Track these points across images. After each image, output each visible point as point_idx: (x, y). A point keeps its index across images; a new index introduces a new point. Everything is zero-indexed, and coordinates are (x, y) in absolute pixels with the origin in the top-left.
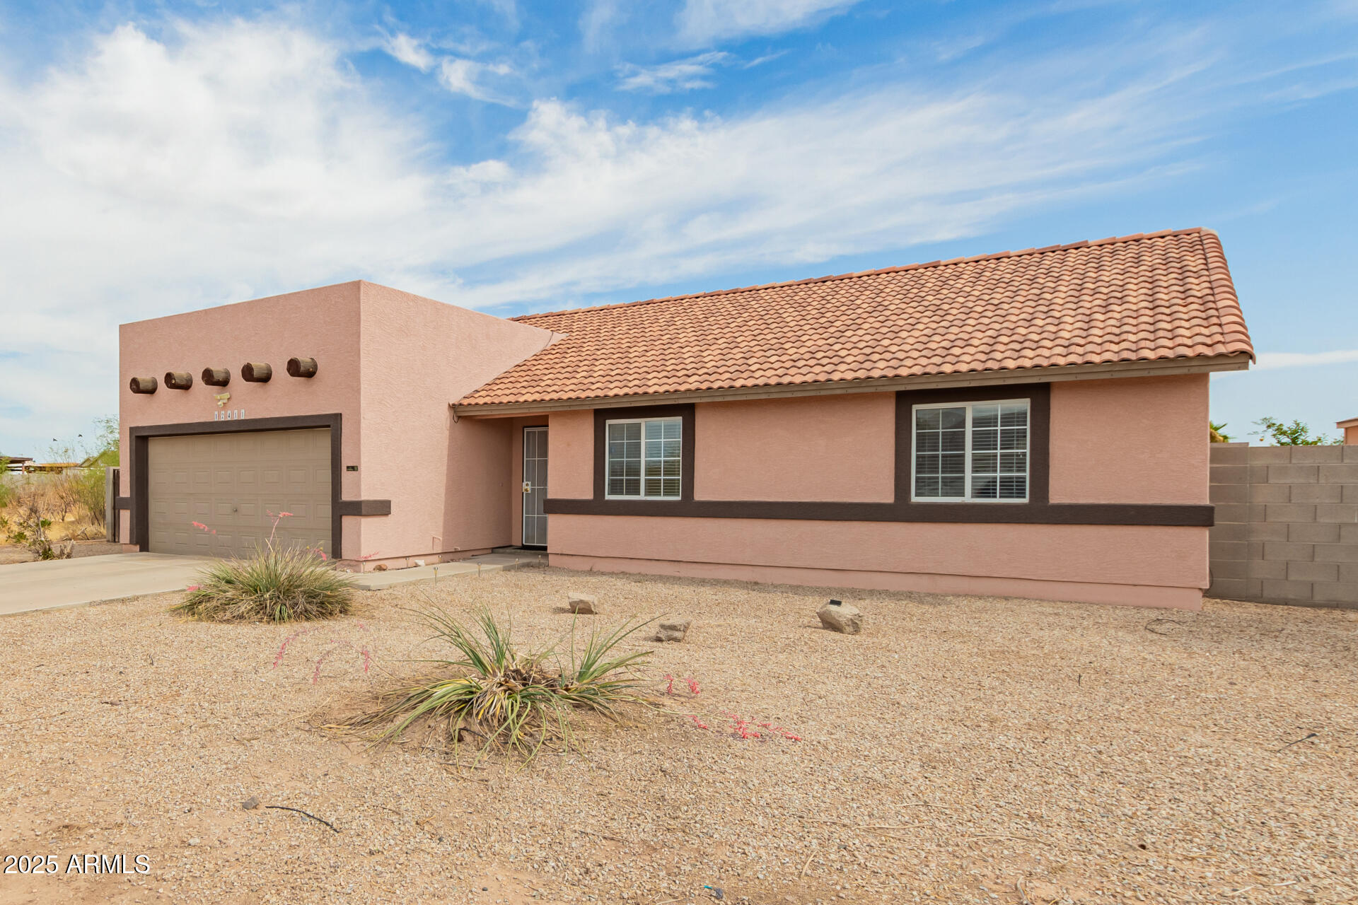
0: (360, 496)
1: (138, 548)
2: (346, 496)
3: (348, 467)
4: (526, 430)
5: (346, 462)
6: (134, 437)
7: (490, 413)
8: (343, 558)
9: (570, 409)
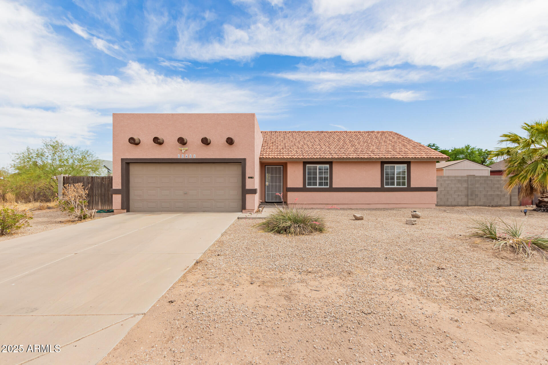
0: (255, 187)
1: (125, 211)
2: (248, 187)
3: (249, 177)
4: (266, 167)
5: (247, 175)
6: (124, 163)
7: (273, 161)
8: (247, 209)
9: (295, 161)
